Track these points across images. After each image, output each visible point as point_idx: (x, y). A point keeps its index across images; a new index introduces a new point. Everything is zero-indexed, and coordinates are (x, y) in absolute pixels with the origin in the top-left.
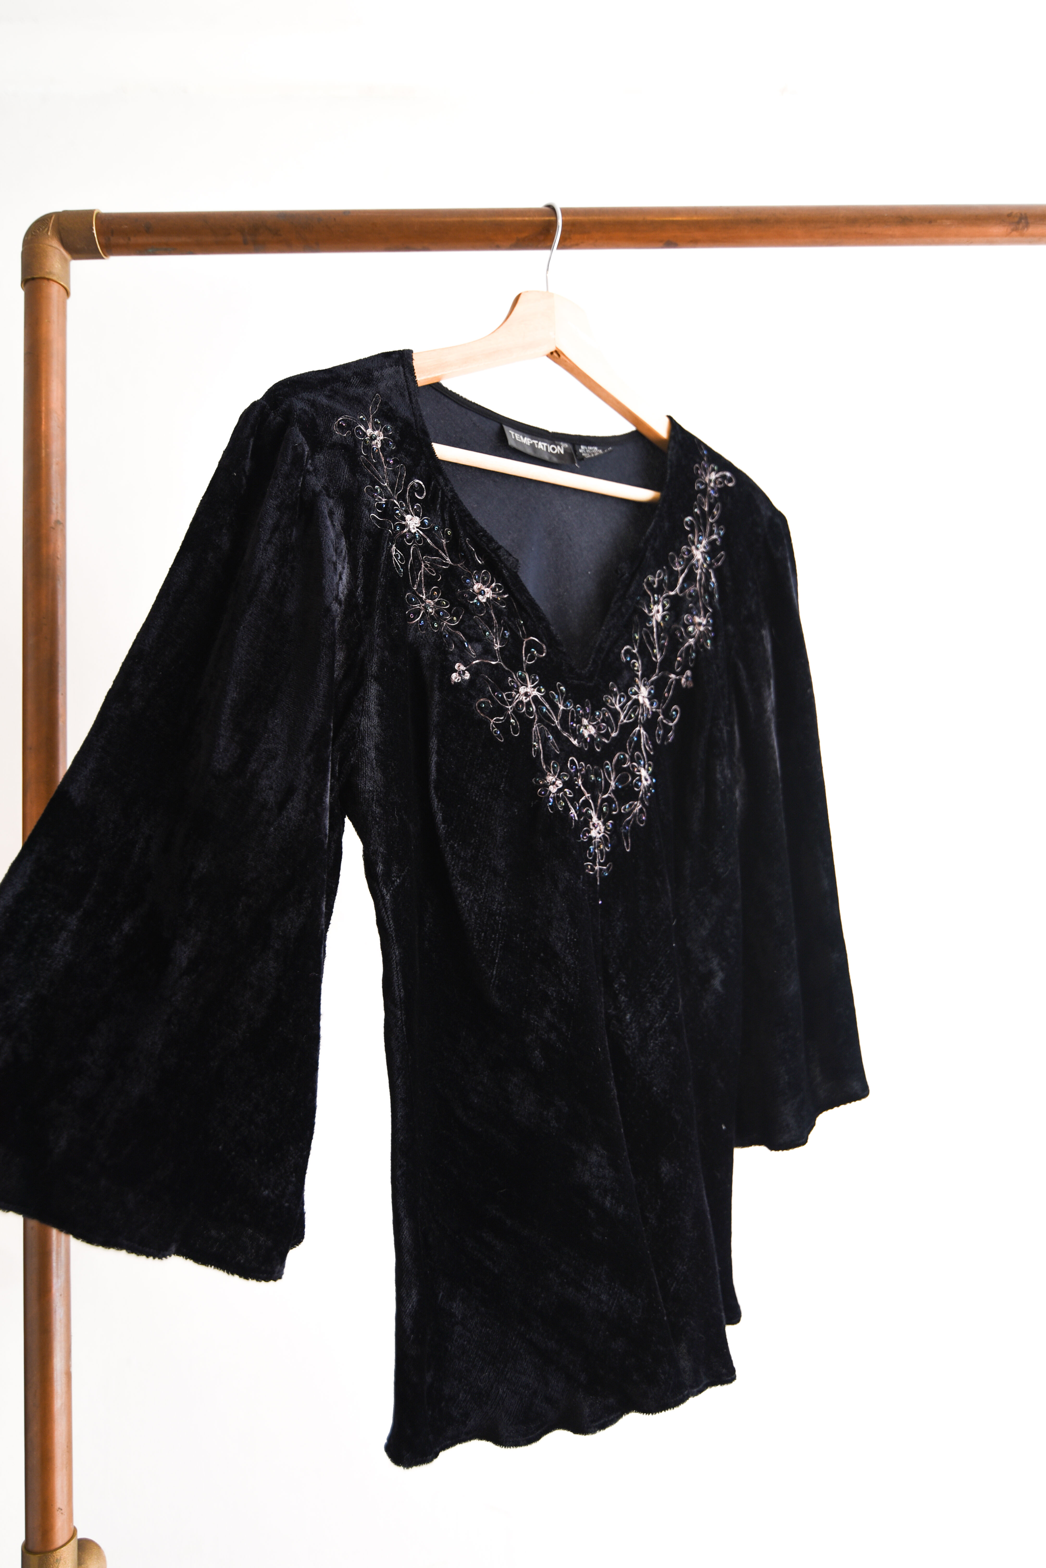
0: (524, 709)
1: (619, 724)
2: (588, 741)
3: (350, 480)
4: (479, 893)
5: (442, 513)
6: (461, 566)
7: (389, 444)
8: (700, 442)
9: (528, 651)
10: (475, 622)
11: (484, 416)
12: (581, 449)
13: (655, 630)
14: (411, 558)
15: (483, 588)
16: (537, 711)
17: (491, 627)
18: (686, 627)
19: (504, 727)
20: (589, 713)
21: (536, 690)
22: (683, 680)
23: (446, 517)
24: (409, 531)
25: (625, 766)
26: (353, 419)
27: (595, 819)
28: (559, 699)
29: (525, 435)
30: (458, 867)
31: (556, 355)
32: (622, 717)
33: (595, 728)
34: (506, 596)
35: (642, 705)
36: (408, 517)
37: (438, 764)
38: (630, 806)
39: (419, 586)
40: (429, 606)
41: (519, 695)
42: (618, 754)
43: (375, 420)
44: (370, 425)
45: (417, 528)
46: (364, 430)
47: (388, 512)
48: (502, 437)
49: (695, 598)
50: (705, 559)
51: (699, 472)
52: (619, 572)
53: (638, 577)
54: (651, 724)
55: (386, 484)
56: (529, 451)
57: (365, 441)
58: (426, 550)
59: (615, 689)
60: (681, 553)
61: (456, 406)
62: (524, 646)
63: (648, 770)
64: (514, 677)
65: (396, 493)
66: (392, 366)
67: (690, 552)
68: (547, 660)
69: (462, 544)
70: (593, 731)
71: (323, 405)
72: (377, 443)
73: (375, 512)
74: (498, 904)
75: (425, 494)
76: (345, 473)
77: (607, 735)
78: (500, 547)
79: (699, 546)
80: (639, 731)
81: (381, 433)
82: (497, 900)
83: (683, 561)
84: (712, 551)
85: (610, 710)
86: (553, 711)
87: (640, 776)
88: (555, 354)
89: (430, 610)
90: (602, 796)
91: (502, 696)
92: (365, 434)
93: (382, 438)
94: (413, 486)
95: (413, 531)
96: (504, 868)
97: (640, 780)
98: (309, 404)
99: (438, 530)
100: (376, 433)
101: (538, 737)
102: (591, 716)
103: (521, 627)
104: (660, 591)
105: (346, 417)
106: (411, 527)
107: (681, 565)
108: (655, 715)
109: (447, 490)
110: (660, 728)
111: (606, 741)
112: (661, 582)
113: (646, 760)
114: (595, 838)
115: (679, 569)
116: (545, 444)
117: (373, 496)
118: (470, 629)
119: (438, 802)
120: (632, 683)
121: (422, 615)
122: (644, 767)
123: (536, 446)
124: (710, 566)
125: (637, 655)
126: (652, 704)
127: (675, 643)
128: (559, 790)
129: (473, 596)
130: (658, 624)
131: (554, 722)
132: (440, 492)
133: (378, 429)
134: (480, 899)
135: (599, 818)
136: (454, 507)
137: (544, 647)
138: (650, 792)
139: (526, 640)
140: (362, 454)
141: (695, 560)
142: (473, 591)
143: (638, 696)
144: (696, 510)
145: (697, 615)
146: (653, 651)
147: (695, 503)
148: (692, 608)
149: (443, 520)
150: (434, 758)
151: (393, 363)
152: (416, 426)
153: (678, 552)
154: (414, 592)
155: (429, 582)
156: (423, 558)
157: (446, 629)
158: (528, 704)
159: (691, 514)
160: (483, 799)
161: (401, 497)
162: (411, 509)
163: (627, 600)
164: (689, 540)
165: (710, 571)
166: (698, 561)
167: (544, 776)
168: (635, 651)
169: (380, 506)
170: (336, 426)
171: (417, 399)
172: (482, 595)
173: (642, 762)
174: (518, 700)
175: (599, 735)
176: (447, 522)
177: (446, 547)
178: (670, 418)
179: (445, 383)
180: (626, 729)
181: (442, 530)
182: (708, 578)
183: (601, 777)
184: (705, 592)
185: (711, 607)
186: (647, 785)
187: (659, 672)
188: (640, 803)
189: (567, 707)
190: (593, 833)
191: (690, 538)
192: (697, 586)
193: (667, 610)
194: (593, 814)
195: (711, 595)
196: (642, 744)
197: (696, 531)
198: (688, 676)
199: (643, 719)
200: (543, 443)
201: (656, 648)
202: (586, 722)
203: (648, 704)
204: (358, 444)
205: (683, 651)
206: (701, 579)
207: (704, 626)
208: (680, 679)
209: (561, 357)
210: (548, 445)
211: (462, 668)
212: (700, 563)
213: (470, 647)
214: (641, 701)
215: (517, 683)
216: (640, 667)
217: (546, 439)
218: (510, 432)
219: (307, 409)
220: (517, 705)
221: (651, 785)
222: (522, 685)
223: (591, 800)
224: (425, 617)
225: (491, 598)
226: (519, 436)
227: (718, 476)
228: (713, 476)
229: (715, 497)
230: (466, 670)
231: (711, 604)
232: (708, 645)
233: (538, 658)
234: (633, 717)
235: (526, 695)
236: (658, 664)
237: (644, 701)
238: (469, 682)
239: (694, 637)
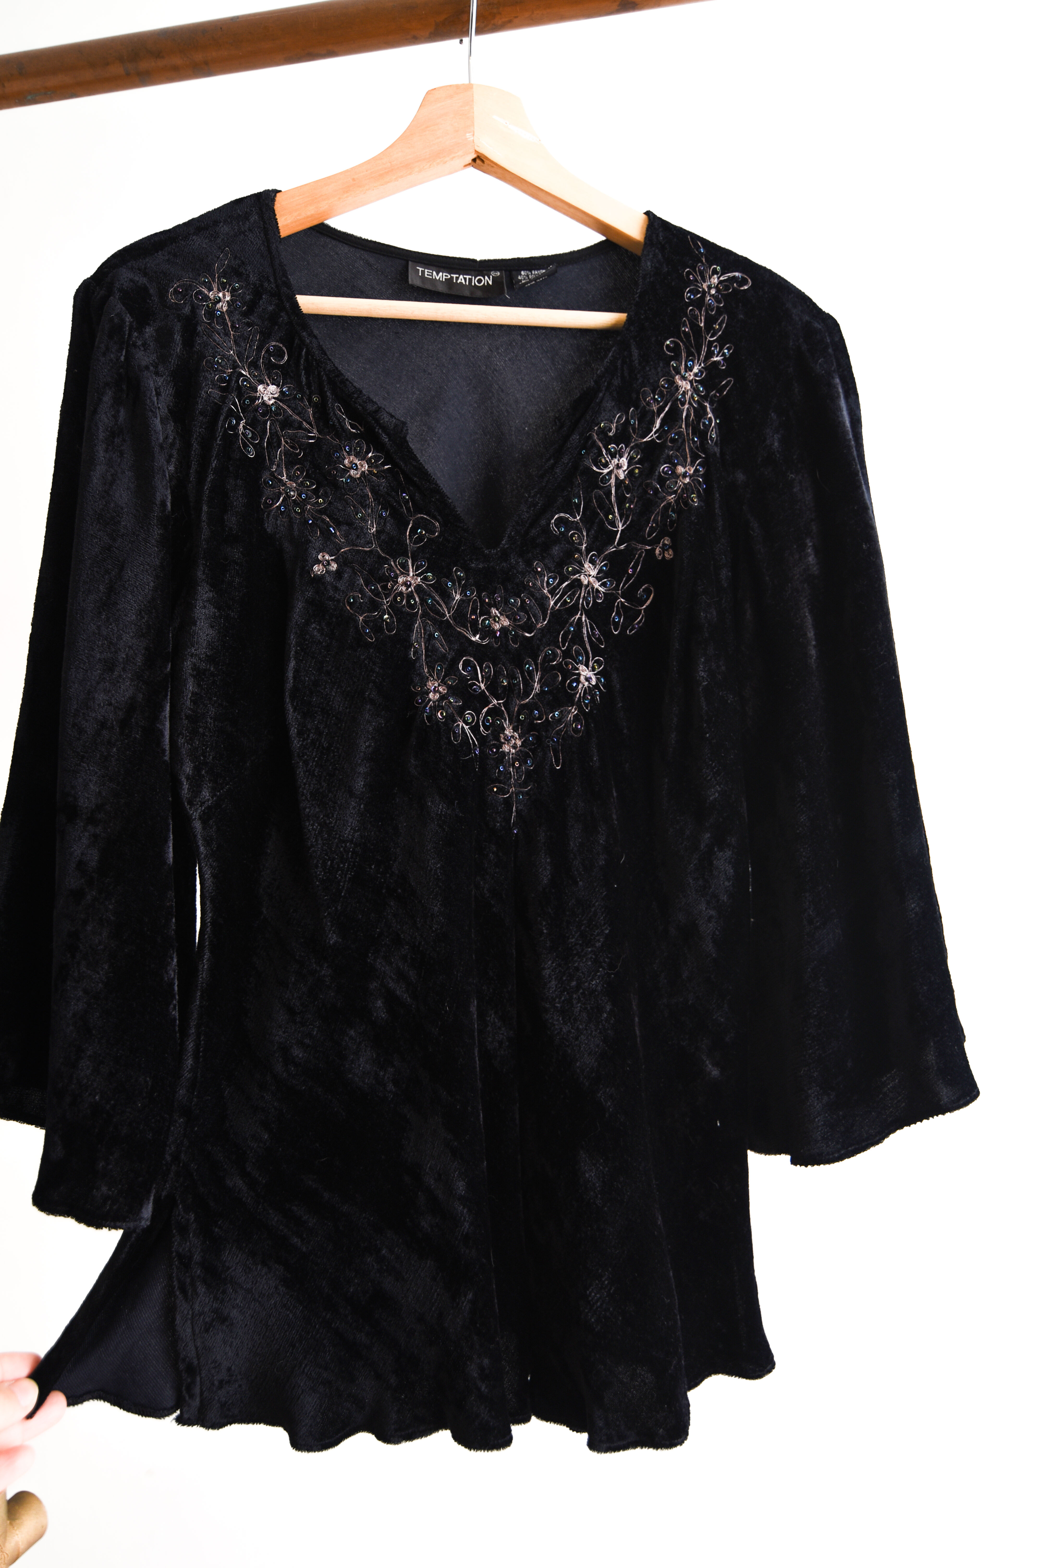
0: (404, 602)
1: (549, 612)
2: (498, 635)
5: (307, 377)
6: (332, 438)
7: (237, 305)
8: (695, 238)
9: (413, 531)
10: (346, 503)
11: (384, 255)
12: (521, 275)
13: (613, 492)
14: (268, 434)
15: (356, 461)
16: (421, 603)
17: (365, 507)
18: (663, 481)
19: (376, 625)
20: (500, 601)
21: (420, 578)
22: (657, 552)
23: (312, 380)
24: (263, 404)
25: (555, 663)
26: (193, 282)
27: (508, 731)
28: (455, 588)
29: (441, 269)
30: (308, 786)
31: (480, 161)
32: (552, 603)
33: (509, 619)
34: (387, 467)
35: (587, 586)
36: (261, 387)
37: (297, 671)
38: (561, 713)
39: (278, 466)
40: (290, 489)
41: (398, 586)
42: (545, 650)
43: (222, 280)
44: (215, 286)
45: (274, 398)
46: (207, 293)
47: (233, 385)
48: (403, 276)
49: (679, 443)
50: (696, 390)
51: (691, 277)
53: (581, 425)
54: (600, 611)
55: (232, 352)
56: (441, 289)
57: (208, 306)
58: (286, 423)
59: (540, 569)
60: (658, 387)
62: (410, 526)
63: (593, 668)
64: (392, 563)
65: (246, 361)
67: (672, 383)
68: (440, 540)
69: (329, 410)
70: (506, 623)
71: (157, 271)
72: (222, 306)
73: (214, 387)
75: (286, 358)
76: (178, 346)
77: (529, 628)
78: (379, 409)
79: (687, 374)
80: (580, 619)
81: (228, 294)
83: (662, 397)
84: (710, 378)
86: (444, 603)
87: (579, 675)
88: (478, 161)
89: (292, 493)
90: (520, 702)
91: (376, 588)
92: (207, 298)
93: (228, 298)
94: (268, 351)
95: (269, 403)
97: (578, 681)
98: (140, 273)
99: (302, 398)
100: (221, 295)
101: (420, 635)
102: (503, 605)
103: (405, 503)
104: (621, 438)
105: (184, 281)
106: (266, 398)
107: (658, 402)
108: (610, 598)
109: (313, 347)
110: (618, 614)
111: (527, 635)
112: (622, 427)
113: (591, 655)
114: (509, 753)
115: (655, 408)
116: (468, 277)
117: (213, 368)
118: (338, 511)
119: (294, 712)
120: (569, 559)
121: (283, 500)
122: (587, 665)
123: (455, 281)
124: (705, 398)
125: (580, 524)
126: (603, 585)
127: (647, 505)
128: (443, 698)
129: (344, 472)
130: (619, 483)
131: (444, 616)
132: (304, 352)
133: (224, 289)
135: (515, 729)
136: (321, 367)
137: (437, 524)
138: (595, 694)
139: (412, 519)
140: (203, 322)
141: (681, 393)
142: (344, 466)
143: (579, 576)
144: (684, 328)
145: (680, 464)
146: (607, 518)
147: (683, 319)
148: (672, 456)
149: (308, 385)
150: (292, 664)
151: (247, 208)
152: (275, 279)
153: (654, 387)
154: (272, 474)
155: (291, 461)
156: (282, 433)
157: (310, 514)
158: (410, 596)
159: (676, 333)
160: (346, 708)
161: (254, 365)
162: (266, 377)
163: (561, 456)
164: (671, 369)
165: (705, 405)
166: (684, 393)
167: (423, 681)
168: (575, 519)
169: (222, 380)
170: (172, 293)
171: (277, 247)
172: (356, 470)
173: (583, 659)
174: (396, 592)
175: (516, 627)
176: (313, 387)
177: (314, 417)
178: (648, 214)
179: (332, 223)
180: (561, 617)
181: (307, 398)
182: (701, 414)
183: (517, 680)
184: (694, 433)
185: (705, 453)
186: (589, 687)
187: (619, 544)
188: (575, 709)
189: (466, 595)
190: (506, 748)
191: (673, 365)
192: (683, 426)
193: (637, 463)
194: (506, 724)
195: (703, 435)
196: (585, 635)
197: (684, 355)
198: (664, 545)
199: (588, 604)
200: (465, 276)
201: (613, 513)
202: (495, 613)
203: (597, 585)
204: (197, 311)
205: (658, 513)
206: (688, 416)
207: (690, 476)
208: (654, 550)
209: (485, 162)
210: (473, 277)
211: (327, 557)
212: (687, 397)
213: (338, 533)
214: (586, 582)
215: (395, 572)
216: (585, 538)
217: (471, 270)
218: (418, 268)
219: (137, 278)
220: (395, 598)
221: (596, 686)
222: (402, 573)
223: (503, 708)
224: (286, 502)
225: (366, 472)
226: (431, 271)
227: (721, 279)
228: (715, 280)
229: (718, 307)
230: (332, 560)
231: (703, 447)
232: (693, 501)
233: (427, 538)
234: (570, 603)
235: (407, 585)
236: (620, 532)
237: (589, 581)
238: (336, 574)
239: (675, 492)
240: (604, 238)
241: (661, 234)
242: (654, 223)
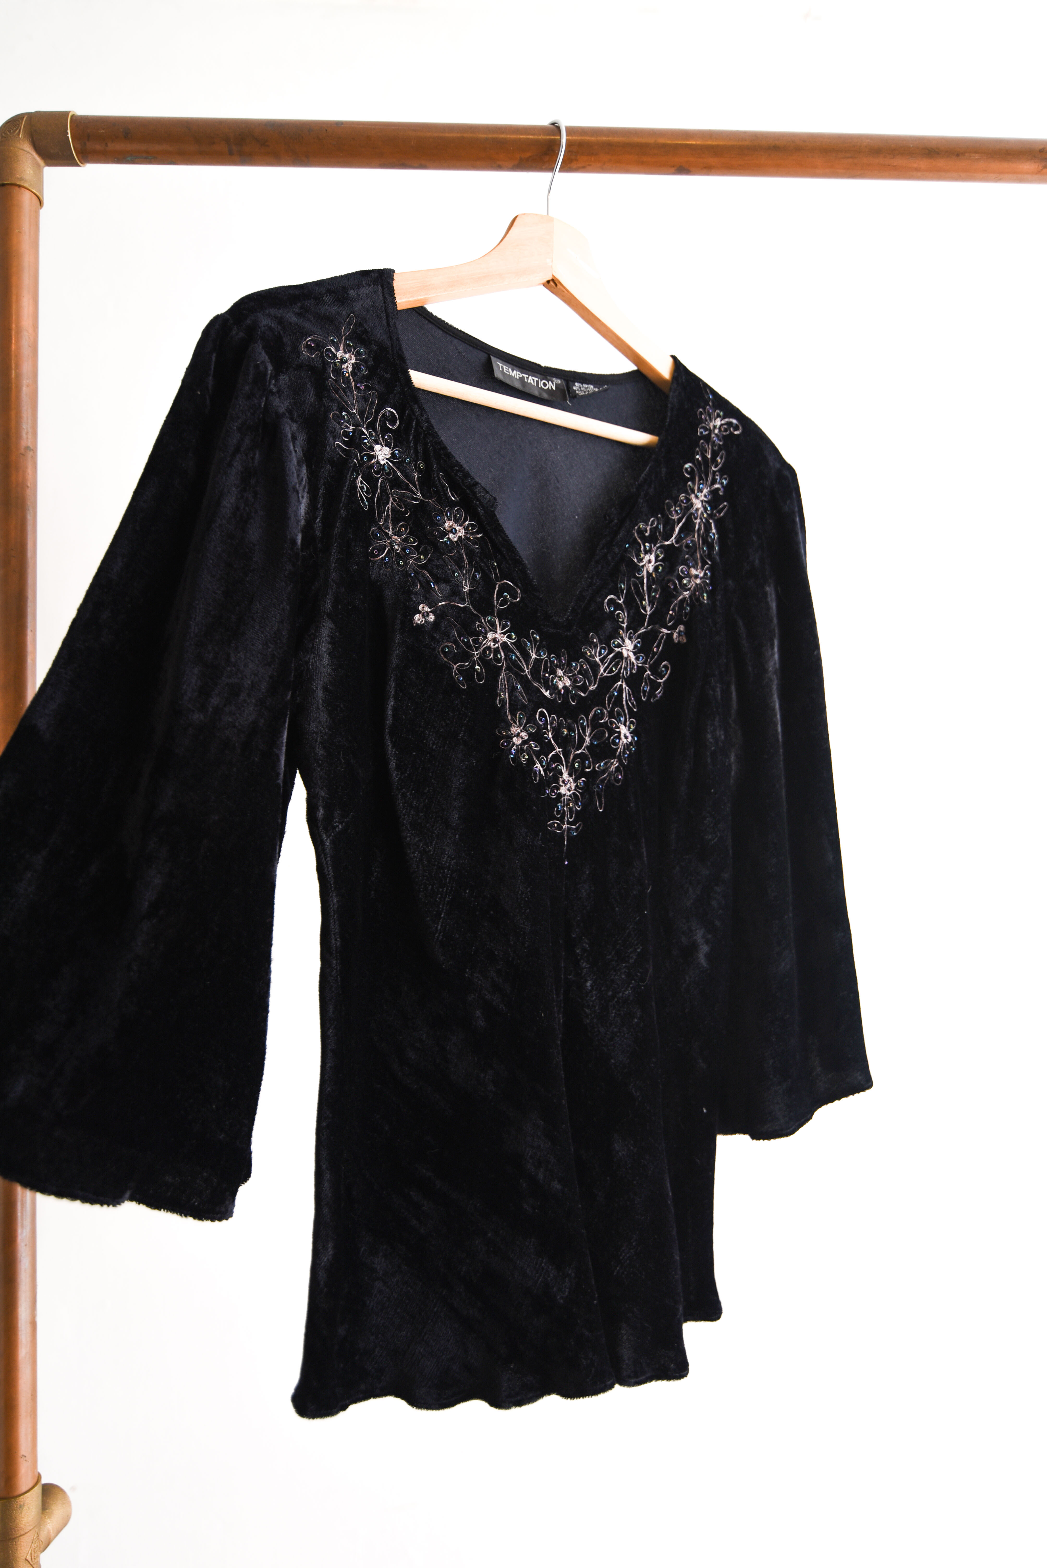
0: (492, 655)
1: (598, 677)
2: (562, 693)
3: (315, 405)
4: (429, 844)
5: (416, 445)
6: (433, 501)
7: (360, 368)
8: (706, 386)
9: (500, 594)
10: (444, 562)
11: (471, 346)
12: (575, 386)
13: (645, 580)
14: (379, 491)
15: (455, 526)
16: (505, 658)
17: (461, 568)
18: (680, 579)
19: (468, 673)
20: (565, 663)
21: (506, 636)
22: (675, 635)
23: (420, 449)
24: (378, 462)
25: (602, 721)
26: (323, 340)
27: (565, 775)
28: (532, 648)
29: (515, 368)
30: (409, 817)
31: (553, 284)
32: (602, 670)
33: (570, 680)
34: (480, 536)
35: (626, 658)
36: (377, 447)
37: (395, 709)
38: (606, 764)
39: (386, 521)
40: (395, 543)
41: (487, 641)
42: (595, 709)
43: (348, 342)
44: (342, 347)
45: (387, 459)
46: (335, 352)
47: (355, 441)
48: (489, 368)
49: (692, 550)
50: (705, 509)
51: (703, 417)
52: (607, 517)
53: (627, 523)
54: (634, 680)
55: (355, 411)
56: (517, 385)
57: (335, 364)
58: (396, 483)
59: (595, 640)
60: (678, 501)
61: (440, 332)
62: (496, 590)
63: (629, 728)
64: (483, 621)
65: (366, 421)
66: (370, 285)
67: (688, 500)
68: (521, 605)
69: (434, 478)
70: (568, 683)
71: (291, 323)
72: (348, 367)
73: (340, 440)
74: (448, 857)
75: (398, 424)
76: (310, 396)
77: (584, 688)
78: (476, 484)
79: (699, 494)
80: (621, 686)
81: (353, 357)
82: (447, 853)
83: (681, 509)
84: (714, 500)
85: (588, 661)
86: (524, 659)
87: (619, 733)
89: (396, 547)
90: (575, 751)
91: (469, 641)
92: (335, 356)
93: (353, 361)
94: (384, 415)
95: (382, 462)
96: (457, 821)
97: (619, 737)
98: (275, 321)
99: (410, 462)
100: (347, 356)
101: (505, 686)
102: (567, 667)
103: (494, 569)
104: (652, 539)
105: (315, 337)
106: (380, 458)
107: (678, 514)
108: (641, 670)
109: (422, 420)
110: (646, 684)
111: (582, 694)
112: (654, 530)
113: (627, 717)
114: (564, 795)
115: (676, 517)
116: (536, 379)
117: (339, 423)
118: (438, 569)
119: (393, 747)
120: (615, 634)
121: (387, 552)
122: (625, 725)
123: (526, 381)
124: (711, 516)
125: (623, 606)
126: (637, 659)
127: (667, 596)
128: (524, 742)
129: (444, 534)
130: (649, 575)
131: (524, 671)
132: (414, 422)
133: (349, 352)
134: (430, 851)
135: (570, 775)
136: (428, 439)
137: (519, 591)
138: (630, 751)
139: (499, 583)
140: (331, 378)
141: (695, 509)
142: (444, 529)
143: (622, 649)
144: (698, 457)
145: (694, 568)
146: (642, 603)
147: (698, 449)
148: (688, 559)
149: (416, 452)
150: (391, 703)
151: (369, 282)
152: (392, 351)
153: (676, 501)
154: (380, 527)
155: (397, 517)
156: (391, 491)
157: (412, 567)
158: (497, 651)
159: (692, 460)
160: (440, 747)
161: (371, 426)
162: (381, 439)
163: (613, 547)
164: (688, 488)
165: (711, 521)
166: (697, 510)
167: (508, 726)
168: (621, 602)
169: (346, 434)
170: (304, 346)
171: (395, 322)
172: (454, 534)
173: (622, 719)
174: (485, 646)
175: (575, 687)
176: (421, 455)
177: (418, 481)
178: (674, 357)
179: (430, 308)
180: (607, 683)
181: (414, 463)
182: (708, 528)
183: (574, 732)
184: (703, 544)
185: (710, 561)
186: (627, 743)
187: (648, 626)
188: (617, 762)
189: (540, 655)
190: (563, 790)
191: (690, 485)
192: (696, 536)
193: (660, 561)
194: (564, 770)
195: (711, 547)
196: (624, 700)
197: (697, 478)
198: (680, 631)
199: (627, 673)
200: (533, 378)
201: (645, 600)
202: (560, 673)
203: (633, 658)
204: (327, 367)
205: (676, 604)
206: (699, 529)
207: (701, 578)
208: (672, 634)
209: (558, 287)
210: (540, 380)
211: (427, 609)
212: (699, 513)
213: (436, 588)
214: (625, 655)
215: (485, 628)
216: (626, 618)
217: (537, 373)
218: (498, 363)
219: (273, 326)
220: (484, 651)
221: (631, 743)
222: (491, 630)
223: (562, 756)
224: (391, 554)
225: (463, 537)
226: (508, 368)
227: (723, 422)
228: (718, 422)
229: (719, 445)
230: (430, 612)
231: (710, 556)
232: (704, 599)
233: (510, 602)
234: (615, 671)
235: (495, 640)
236: (648, 617)
237: (628, 655)
238: (433, 624)
239: (689, 589)
240: (634, 368)
241: (683, 378)
242: (678, 366)
